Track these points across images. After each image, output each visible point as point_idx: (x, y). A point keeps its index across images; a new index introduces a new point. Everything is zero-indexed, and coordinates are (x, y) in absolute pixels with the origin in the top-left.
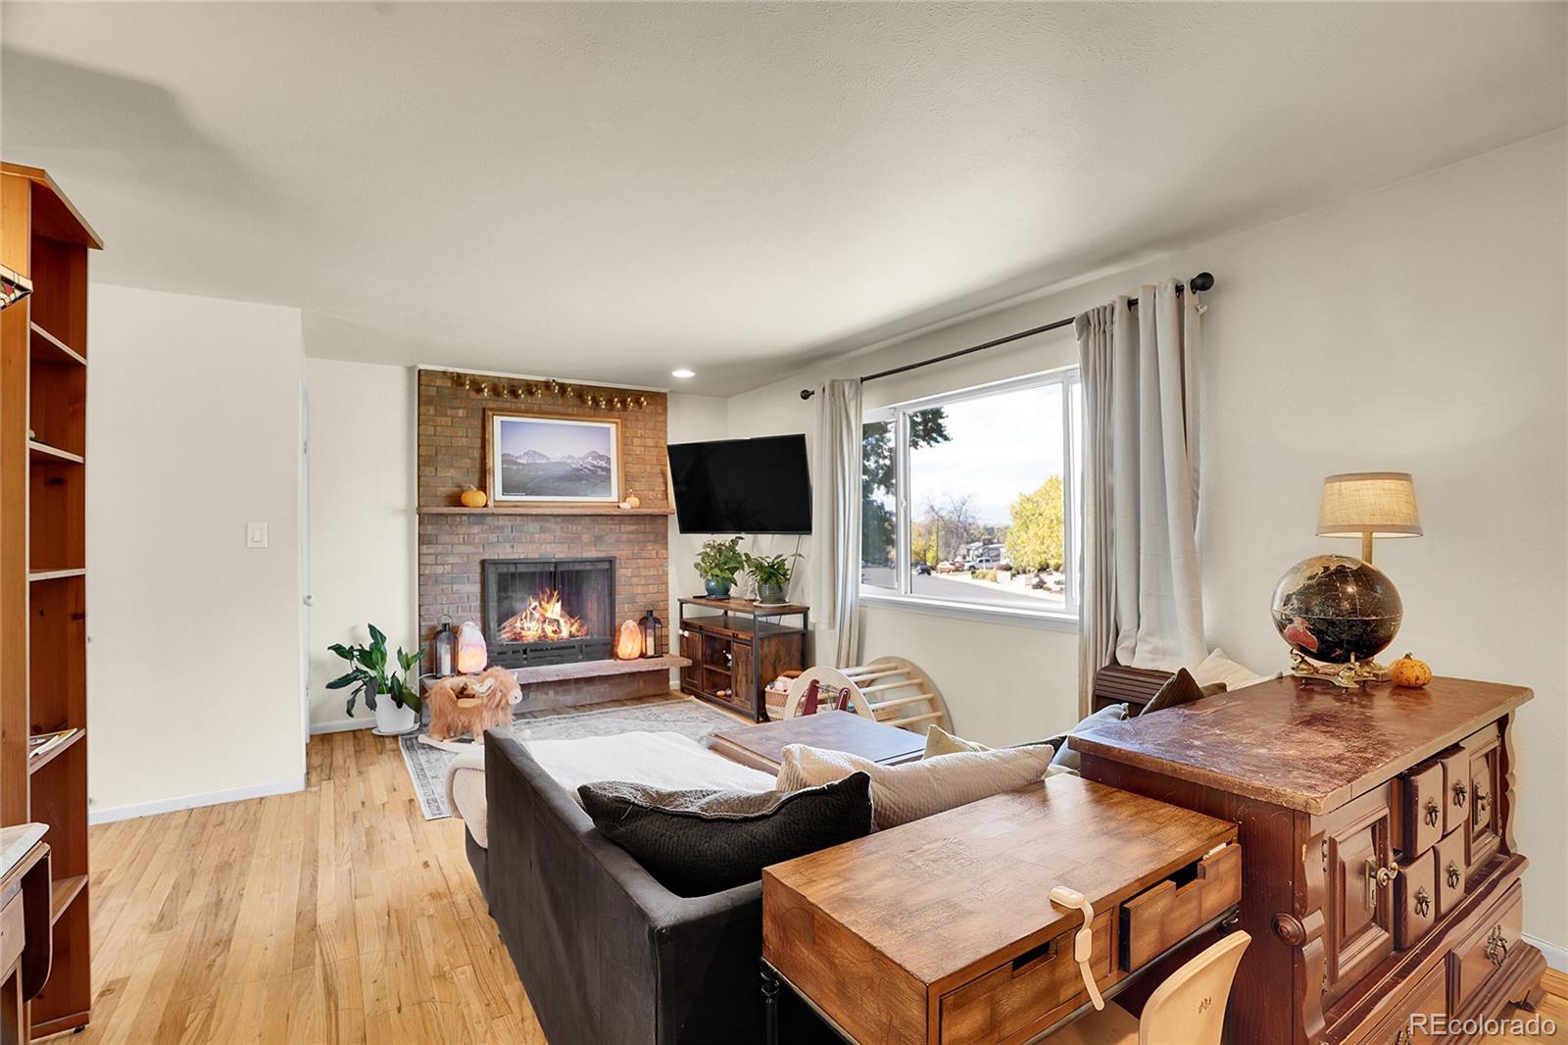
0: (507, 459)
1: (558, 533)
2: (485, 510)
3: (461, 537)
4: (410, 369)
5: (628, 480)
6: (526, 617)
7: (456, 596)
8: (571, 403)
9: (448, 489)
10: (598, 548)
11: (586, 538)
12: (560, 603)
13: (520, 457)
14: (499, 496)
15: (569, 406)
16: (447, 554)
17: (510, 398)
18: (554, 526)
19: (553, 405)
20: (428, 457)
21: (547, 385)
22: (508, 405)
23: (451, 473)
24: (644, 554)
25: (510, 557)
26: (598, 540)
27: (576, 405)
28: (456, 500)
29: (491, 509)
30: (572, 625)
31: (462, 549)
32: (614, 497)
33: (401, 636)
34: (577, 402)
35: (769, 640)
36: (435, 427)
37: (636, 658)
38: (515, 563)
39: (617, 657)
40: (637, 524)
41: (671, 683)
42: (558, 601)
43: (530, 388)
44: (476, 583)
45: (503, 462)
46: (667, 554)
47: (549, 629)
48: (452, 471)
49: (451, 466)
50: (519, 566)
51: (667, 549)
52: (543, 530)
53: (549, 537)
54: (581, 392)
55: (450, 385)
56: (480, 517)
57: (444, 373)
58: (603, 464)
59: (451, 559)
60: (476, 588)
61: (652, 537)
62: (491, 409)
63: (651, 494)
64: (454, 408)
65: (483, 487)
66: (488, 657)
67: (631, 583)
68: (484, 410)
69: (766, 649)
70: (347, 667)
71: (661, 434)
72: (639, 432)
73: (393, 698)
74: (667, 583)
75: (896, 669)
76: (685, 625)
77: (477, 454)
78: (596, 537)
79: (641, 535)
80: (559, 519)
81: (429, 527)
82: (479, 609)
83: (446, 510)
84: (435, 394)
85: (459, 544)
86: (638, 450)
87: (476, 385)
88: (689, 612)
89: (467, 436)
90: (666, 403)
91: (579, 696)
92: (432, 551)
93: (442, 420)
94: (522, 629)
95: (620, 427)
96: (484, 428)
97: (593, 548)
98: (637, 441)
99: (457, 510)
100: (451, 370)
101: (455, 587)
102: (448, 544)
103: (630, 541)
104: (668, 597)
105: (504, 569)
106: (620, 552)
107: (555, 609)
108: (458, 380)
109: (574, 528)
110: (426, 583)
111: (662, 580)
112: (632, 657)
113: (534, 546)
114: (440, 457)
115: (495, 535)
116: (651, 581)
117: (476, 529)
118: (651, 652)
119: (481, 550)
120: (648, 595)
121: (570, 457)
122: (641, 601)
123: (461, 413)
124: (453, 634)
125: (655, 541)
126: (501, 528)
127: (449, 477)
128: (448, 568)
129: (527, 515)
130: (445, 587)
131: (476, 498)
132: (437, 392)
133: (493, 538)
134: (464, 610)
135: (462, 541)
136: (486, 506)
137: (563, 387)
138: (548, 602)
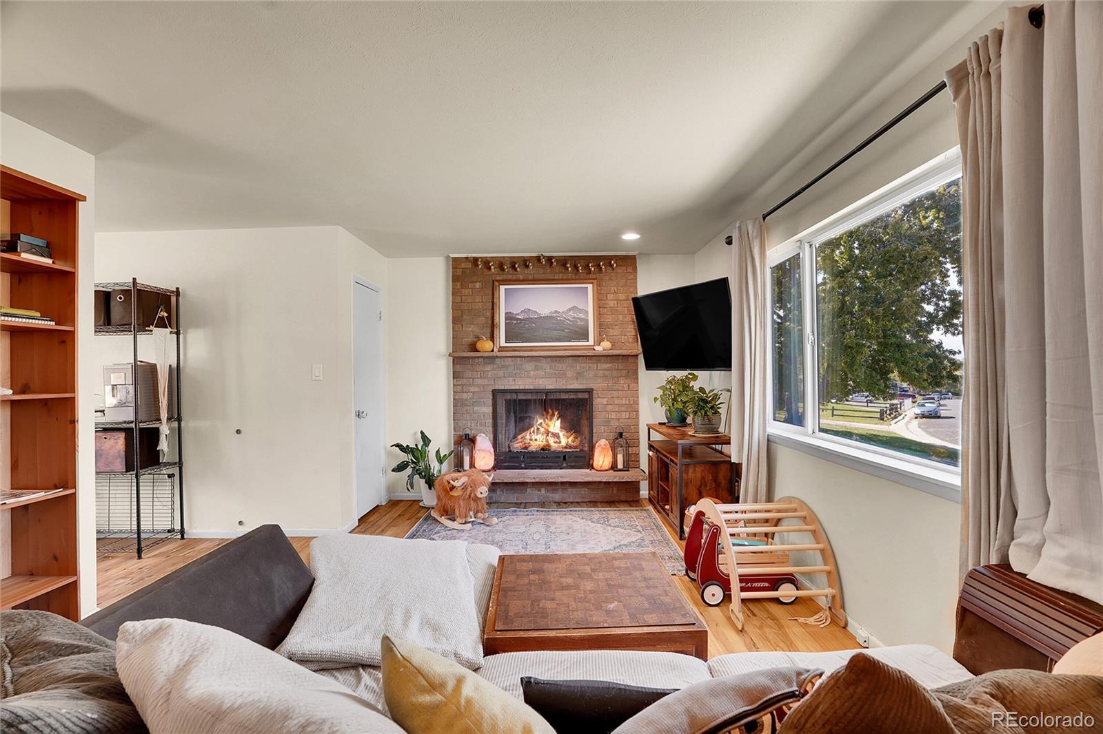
0: (509, 316)
1: (548, 370)
2: (491, 354)
3: (479, 373)
4: (448, 257)
5: (602, 327)
6: (534, 432)
7: (476, 415)
8: (557, 271)
9: (470, 339)
10: (579, 382)
11: (569, 374)
12: (560, 420)
13: (518, 314)
14: (503, 344)
15: (556, 273)
16: (470, 385)
17: (511, 271)
18: (545, 365)
19: (544, 273)
20: (458, 318)
21: (538, 259)
22: (510, 277)
23: (471, 328)
24: (617, 387)
25: (512, 388)
26: (579, 375)
27: (561, 272)
28: (473, 348)
29: (496, 353)
30: (568, 438)
31: (480, 382)
32: (591, 342)
33: (441, 441)
34: (562, 269)
35: (695, 467)
36: (461, 296)
37: (607, 470)
38: (517, 392)
39: (593, 468)
40: (612, 363)
41: (641, 492)
42: (558, 419)
43: (525, 262)
44: (489, 406)
45: (506, 319)
46: (638, 387)
47: (551, 441)
48: (472, 326)
49: (472, 324)
50: (519, 394)
51: (638, 383)
52: (537, 368)
53: (541, 373)
54: (563, 261)
55: (470, 266)
56: (491, 359)
57: (467, 258)
58: (581, 316)
59: (472, 389)
60: (489, 410)
61: (624, 372)
62: (497, 281)
63: (623, 339)
64: (473, 282)
65: (492, 338)
66: (495, 459)
67: (605, 410)
68: (493, 281)
69: (691, 474)
70: (404, 457)
71: (632, 289)
72: (612, 288)
73: (426, 482)
74: (638, 411)
75: (795, 510)
76: (651, 447)
77: (489, 314)
78: (578, 373)
79: (615, 372)
80: (549, 359)
81: (458, 366)
82: (491, 425)
83: (465, 354)
84: (461, 274)
85: (478, 378)
86: (611, 304)
87: (486, 262)
88: (656, 436)
89: (482, 302)
90: (636, 263)
91: (565, 495)
92: (460, 383)
93: (466, 291)
94: (531, 440)
95: (595, 286)
96: (493, 295)
97: (575, 382)
98: (610, 297)
99: (473, 354)
100: (470, 255)
101: (476, 408)
102: (470, 378)
103: (605, 376)
104: (638, 422)
105: (508, 396)
106: (597, 385)
107: (555, 425)
108: (475, 261)
109: (561, 367)
110: (459, 405)
111: (634, 409)
112: (602, 469)
113: (531, 380)
114: (465, 317)
115: (502, 372)
116: (624, 409)
117: (488, 368)
118: (620, 466)
119: (493, 382)
120: (621, 421)
121: (556, 312)
122: (614, 424)
123: (478, 285)
124: (472, 441)
125: (627, 377)
126: (506, 367)
127: (471, 330)
128: (470, 395)
129: (525, 357)
130: (468, 408)
131: (486, 345)
132: (462, 272)
133: (501, 374)
134: (481, 425)
135: (479, 376)
136: (493, 351)
137: (549, 259)
138: (551, 419)
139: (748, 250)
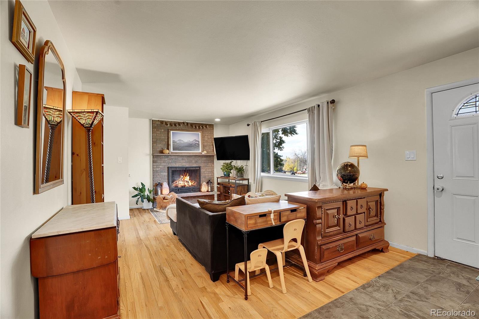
0: (174, 142)
1: (186, 160)
2: (169, 154)
3: (163, 161)
4: (150, 120)
5: (204, 147)
6: (180, 180)
7: (162, 176)
9: (160, 149)
10: (196, 164)
11: (193, 161)
13: (177, 141)
14: (172, 151)
15: (189, 128)
16: (160, 165)
18: (185, 158)
19: (185, 128)
20: (155, 141)
21: (184, 123)
22: (174, 128)
24: (208, 166)
25: (175, 166)
26: (196, 162)
28: (162, 152)
29: (170, 154)
30: (192, 182)
31: (163, 164)
32: (200, 151)
33: (148, 185)
34: (191, 127)
35: (239, 187)
36: (156, 134)
38: (176, 168)
39: (201, 192)
40: (206, 158)
42: (188, 176)
43: (179, 124)
44: (166, 172)
47: (186, 184)
49: (160, 144)
51: (214, 164)
52: (183, 160)
53: (184, 161)
54: (192, 125)
55: (160, 123)
56: (167, 156)
57: (158, 120)
58: (197, 143)
59: (160, 167)
60: (166, 174)
61: (210, 161)
62: (170, 129)
63: (210, 150)
64: (161, 129)
65: (168, 149)
66: (169, 190)
67: (204, 173)
68: (168, 129)
69: (238, 189)
70: (136, 192)
71: (212, 135)
72: (207, 134)
73: (147, 200)
74: (214, 173)
76: (218, 184)
77: (166, 140)
78: (196, 161)
79: (207, 161)
80: (187, 157)
81: (155, 159)
82: (167, 179)
83: (159, 154)
84: (156, 126)
86: (206, 139)
87: (166, 123)
88: (220, 180)
89: (164, 136)
90: (213, 127)
92: (156, 165)
93: (158, 132)
94: (179, 183)
95: (202, 133)
96: (168, 134)
98: (206, 137)
99: (162, 154)
100: (160, 120)
101: (161, 173)
102: (160, 163)
103: (204, 162)
104: (214, 176)
105: (173, 169)
106: (202, 165)
107: (187, 178)
108: (162, 122)
109: (190, 159)
110: (155, 173)
111: (213, 172)
112: (205, 191)
113: (181, 163)
114: (158, 141)
116: (210, 172)
117: (166, 159)
118: (210, 191)
119: (168, 164)
120: (209, 176)
121: (189, 141)
122: (207, 177)
123: (163, 130)
124: (161, 185)
125: (211, 162)
126: (173, 159)
127: (160, 146)
128: (160, 169)
129: (179, 156)
130: (159, 173)
131: (167, 151)
132: (157, 125)
133: (170, 161)
134: (164, 179)
136: (169, 153)
137: (187, 123)
138: (186, 176)
139: (257, 129)
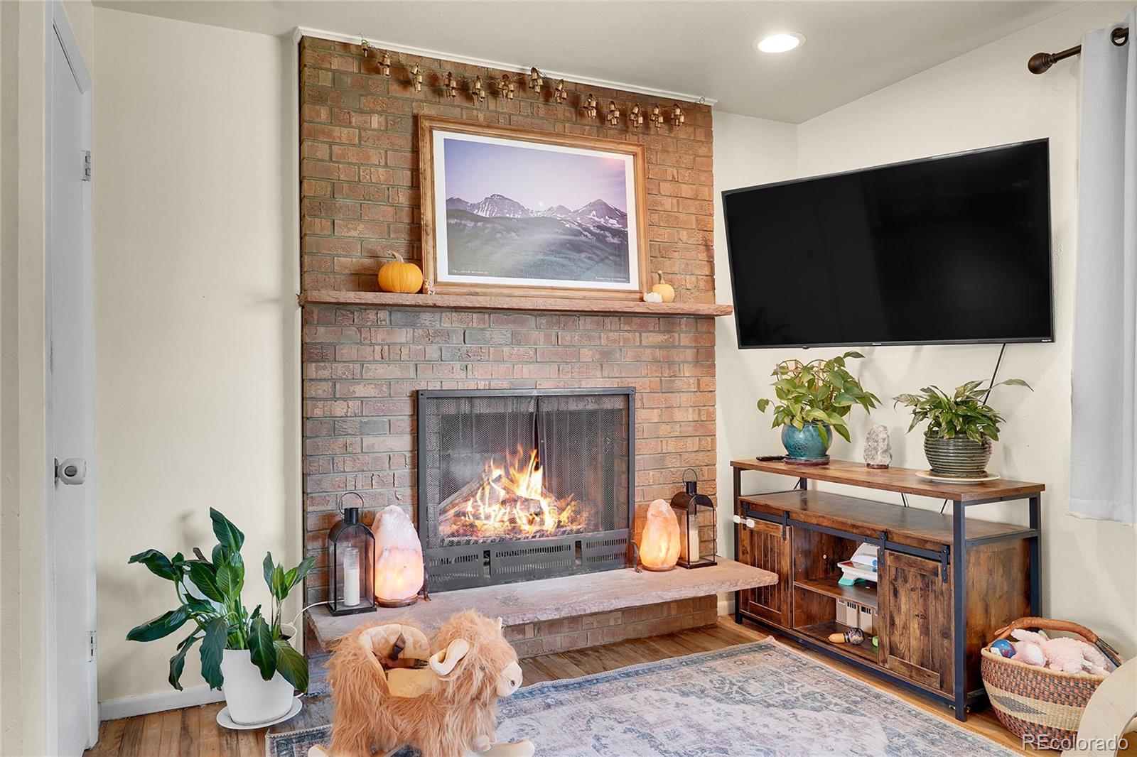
0: (455, 209)
1: (541, 346)
2: (421, 299)
3: (378, 348)
4: (285, 36)
5: (655, 253)
6: (482, 496)
7: (368, 458)
8: (560, 115)
9: (354, 260)
10: (605, 374)
11: (586, 354)
12: (541, 471)
13: (477, 206)
14: (444, 276)
15: (557, 120)
16: (353, 381)
17: (458, 100)
18: (535, 333)
19: (533, 116)
20: (316, 200)
21: (522, 80)
22: (457, 112)
23: (357, 231)
24: (677, 384)
25: (461, 386)
26: (605, 358)
27: (569, 120)
28: (369, 279)
29: (431, 297)
30: (561, 510)
31: (381, 371)
32: (634, 285)
33: (269, 532)
34: (572, 113)
36: (329, 145)
39: (639, 563)
40: (667, 332)
41: (719, 604)
42: (537, 468)
43: (494, 84)
44: (402, 433)
45: (450, 214)
46: (714, 384)
48: (361, 227)
49: (360, 219)
50: (477, 402)
51: (714, 375)
52: (516, 340)
53: (526, 351)
54: (578, 99)
55: (356, 70)
56: (411, 313)
57: (345, 45)
58: (613, 223)
59: (360, 390)
60: (403, 443)
61: (690, 354)
62: (431, 118)
63: (689, 281)
64: (362, 112)
65: (415, 259)
66: (425, 568)
67: (658, 435)
68: (416, 119)
70: (173, 595)
71: (703, 178)
72: (669, 172)
73: (254, 659)
74: (713, 436)
76: (743, 506)
77: (403, 199)
78: (603, 353)
80: (543, 320)
81: (321, 330)
82: (408, 482)
83: (352, 298)
84: (330, 85)
85: (375, 361)
86: (668, 204)
87: (401, 72)
88: (751, 484)
89: (386, 166)
90: (709, 124)
91: (575, 634)
93: (343, 133)
94: (477, 517)
95: (640, 161)
96: (416, 151)
97: (598, 374)
98: (666, 188)
99: (371, 297)
100: (358, 41)
101: (368, 441)
102: (353, 362)
103: (655, 361)
104: (716, 457)
105: (452, 409)
106: (640, 380)
107: (531, 483)
108: (371, 60)
109: (568, 338)
110: (315, 434)
111: (705, 429)
113: (503, 367)
114: (340, 201)
115: (436, 347)
116: (690, 432)
117: (402, 336)
118: (695, 557)
119: (412, 374)
120: (685, 456)
121: (561, 209)
122: (673, 464)
123: (375, 121)
125: (695, 363)
126: (447, 334)
127: (355, 239)
128: (354, 405)
129: (490, 311)
130: (349, 440)
131: (405, 276)
132: (333, 81)
133: (432, 351)
134: (383, 483)
135: (378, 357)
136: (422, 291)
137: (548, 86)
138: (522, 468)
